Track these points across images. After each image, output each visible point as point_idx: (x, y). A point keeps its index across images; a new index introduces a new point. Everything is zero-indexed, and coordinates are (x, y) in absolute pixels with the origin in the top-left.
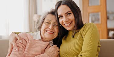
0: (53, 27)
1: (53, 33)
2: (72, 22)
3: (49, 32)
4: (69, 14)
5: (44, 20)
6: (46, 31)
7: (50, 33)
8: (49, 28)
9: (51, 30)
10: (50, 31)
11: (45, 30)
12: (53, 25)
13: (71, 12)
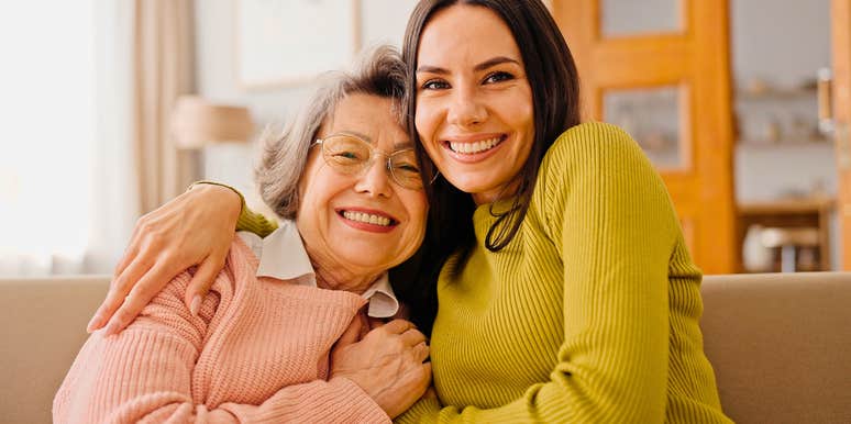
0: (387, 185)
1: (393, 223)
2: (503, 137)
3: (365, 218)
4: (503, 77)
5: (317, 134)
6: (341, 213)
7: (367, 227)
8: (360, 188)
9: (377, 206)
10: (370, 213)
11: (328, 204)
12: (387, 169)
13: (517, 68)
